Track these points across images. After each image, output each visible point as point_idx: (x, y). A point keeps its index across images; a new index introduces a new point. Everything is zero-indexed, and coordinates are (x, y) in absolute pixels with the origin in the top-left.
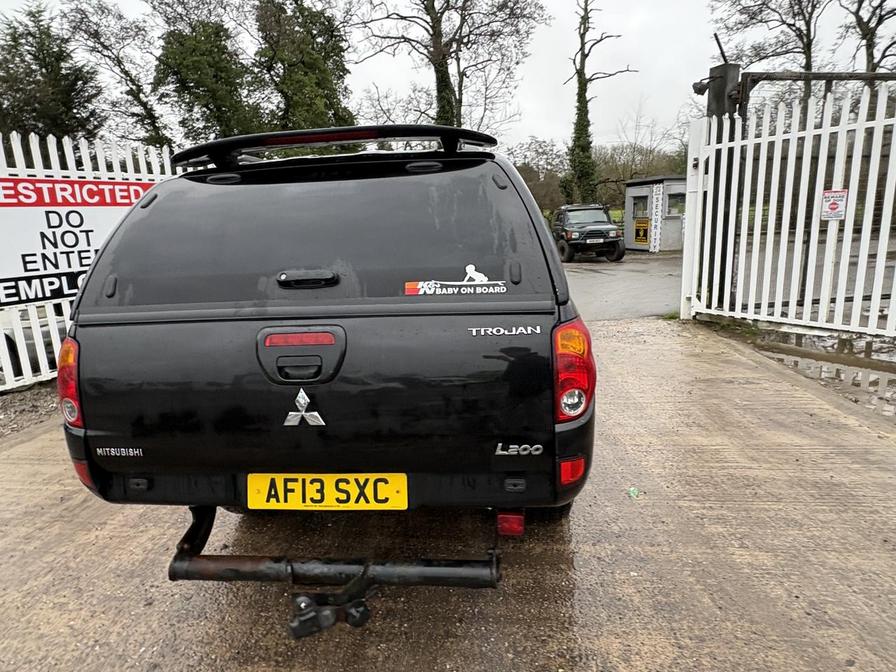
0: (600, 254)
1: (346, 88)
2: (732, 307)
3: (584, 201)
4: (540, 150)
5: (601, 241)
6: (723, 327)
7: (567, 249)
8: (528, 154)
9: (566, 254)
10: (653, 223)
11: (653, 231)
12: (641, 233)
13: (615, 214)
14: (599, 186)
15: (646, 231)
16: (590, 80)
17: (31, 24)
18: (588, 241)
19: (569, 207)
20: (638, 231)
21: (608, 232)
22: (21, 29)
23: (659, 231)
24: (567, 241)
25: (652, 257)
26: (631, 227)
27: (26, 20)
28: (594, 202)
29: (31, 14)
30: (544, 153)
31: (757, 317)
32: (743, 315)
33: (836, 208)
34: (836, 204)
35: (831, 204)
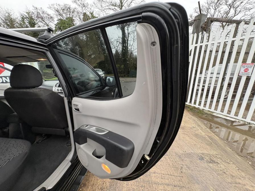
2: (195, 103)
6: (191, 109)
17: (27, 15)
22: (25, 16)
27: (26, 14)
29: (27, 13)
31: (204, 108)
32: (199, 107)
33: (247, 71)
34: (248, 69)
35: (245, 69)
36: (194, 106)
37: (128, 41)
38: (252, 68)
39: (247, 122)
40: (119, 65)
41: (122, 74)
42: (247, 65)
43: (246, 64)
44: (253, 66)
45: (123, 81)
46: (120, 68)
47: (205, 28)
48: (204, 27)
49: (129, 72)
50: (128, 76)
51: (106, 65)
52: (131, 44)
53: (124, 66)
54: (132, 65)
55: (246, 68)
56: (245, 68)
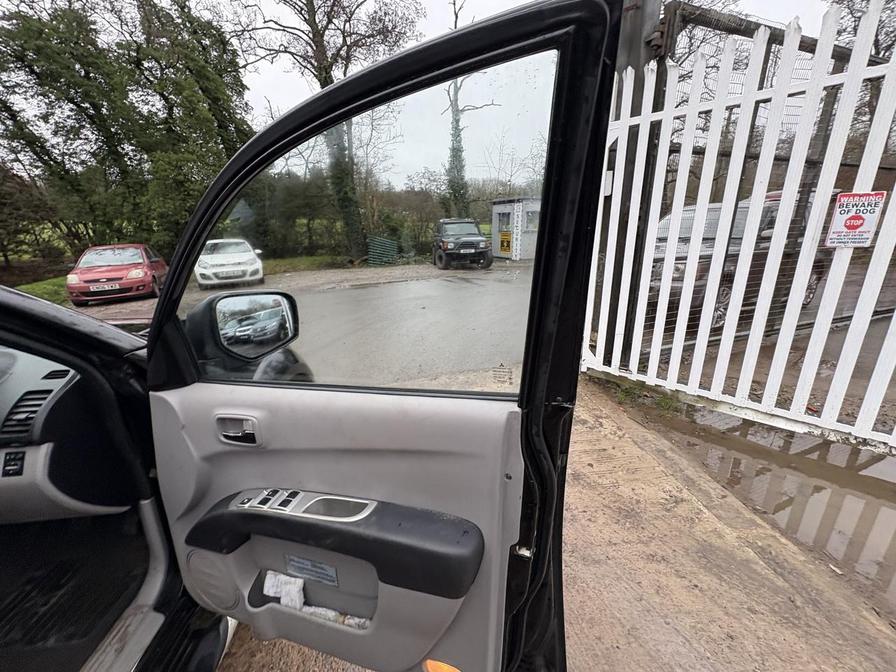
0: (472, 262)
1: (246, 104)
2: (642, 368)
3: (460, 216)
4: (432, 178)
5: (473, 251)
7: (444, 257)
8: (423, 180)
9: (444, 262)
10: (515, 236)
11: (515, 242)
12: (505, 244)
13: (484, 228)
14: (472, 204)
15: (509, 242)
16: (463, 111)
18: (462, 251)
19: (447, 220)
20: (502, 242)
21: (478, 243)
23: (519, 242)
24: (444, 251)
25: (515, 264)
26: (497, 239)
28: (468, 217)
30: (434, 181)
31: (681, 387)
32: (660, 382)
33: (858, 227)
34: (861, 218)
35: (850, 219)
36: (641, 378)
37: (353, 127)
38: (878, 210)
39: (856, 438)
40: (325, 222)
41: (339, 254)
42: (856, 198)
43: (854, 195)
44: (881, 205)
45: (347, 285)
46: (329, 231)
47: (663, 49)
48: (659, 42)
49: (366, 245)
50: (365, 263)
51: (273, 221)
52: (366, 136)
53: (347, 224)
54: (376, 217)
55: (852, 214)
56: (850, 215)
